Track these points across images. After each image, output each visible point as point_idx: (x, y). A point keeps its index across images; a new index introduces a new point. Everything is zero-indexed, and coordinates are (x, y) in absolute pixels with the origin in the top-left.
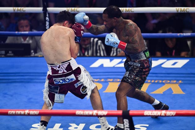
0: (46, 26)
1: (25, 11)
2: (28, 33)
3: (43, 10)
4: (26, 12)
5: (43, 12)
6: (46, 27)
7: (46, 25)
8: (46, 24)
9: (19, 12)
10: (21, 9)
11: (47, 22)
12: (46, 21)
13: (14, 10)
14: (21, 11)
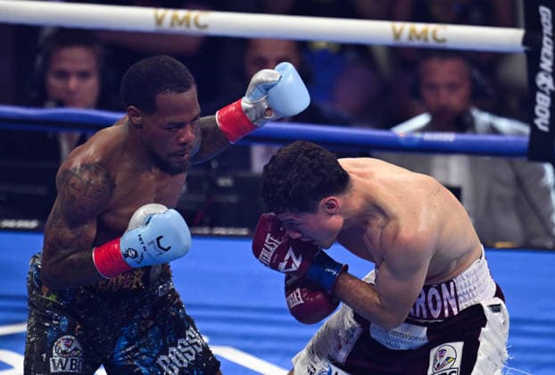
0: (538, 113)
1: (444, 41)
2: (456, 141)
3: (525, 41)
4: (450, 44)
5: (526, 51)
6: (536, 117)
7: (537, 109)
8: (535, 103)
9: (417, 43)
10: (425, 32)
11: (539, 95)
12: (534, 89)
13: (397, 36)
14: (426, 39)
